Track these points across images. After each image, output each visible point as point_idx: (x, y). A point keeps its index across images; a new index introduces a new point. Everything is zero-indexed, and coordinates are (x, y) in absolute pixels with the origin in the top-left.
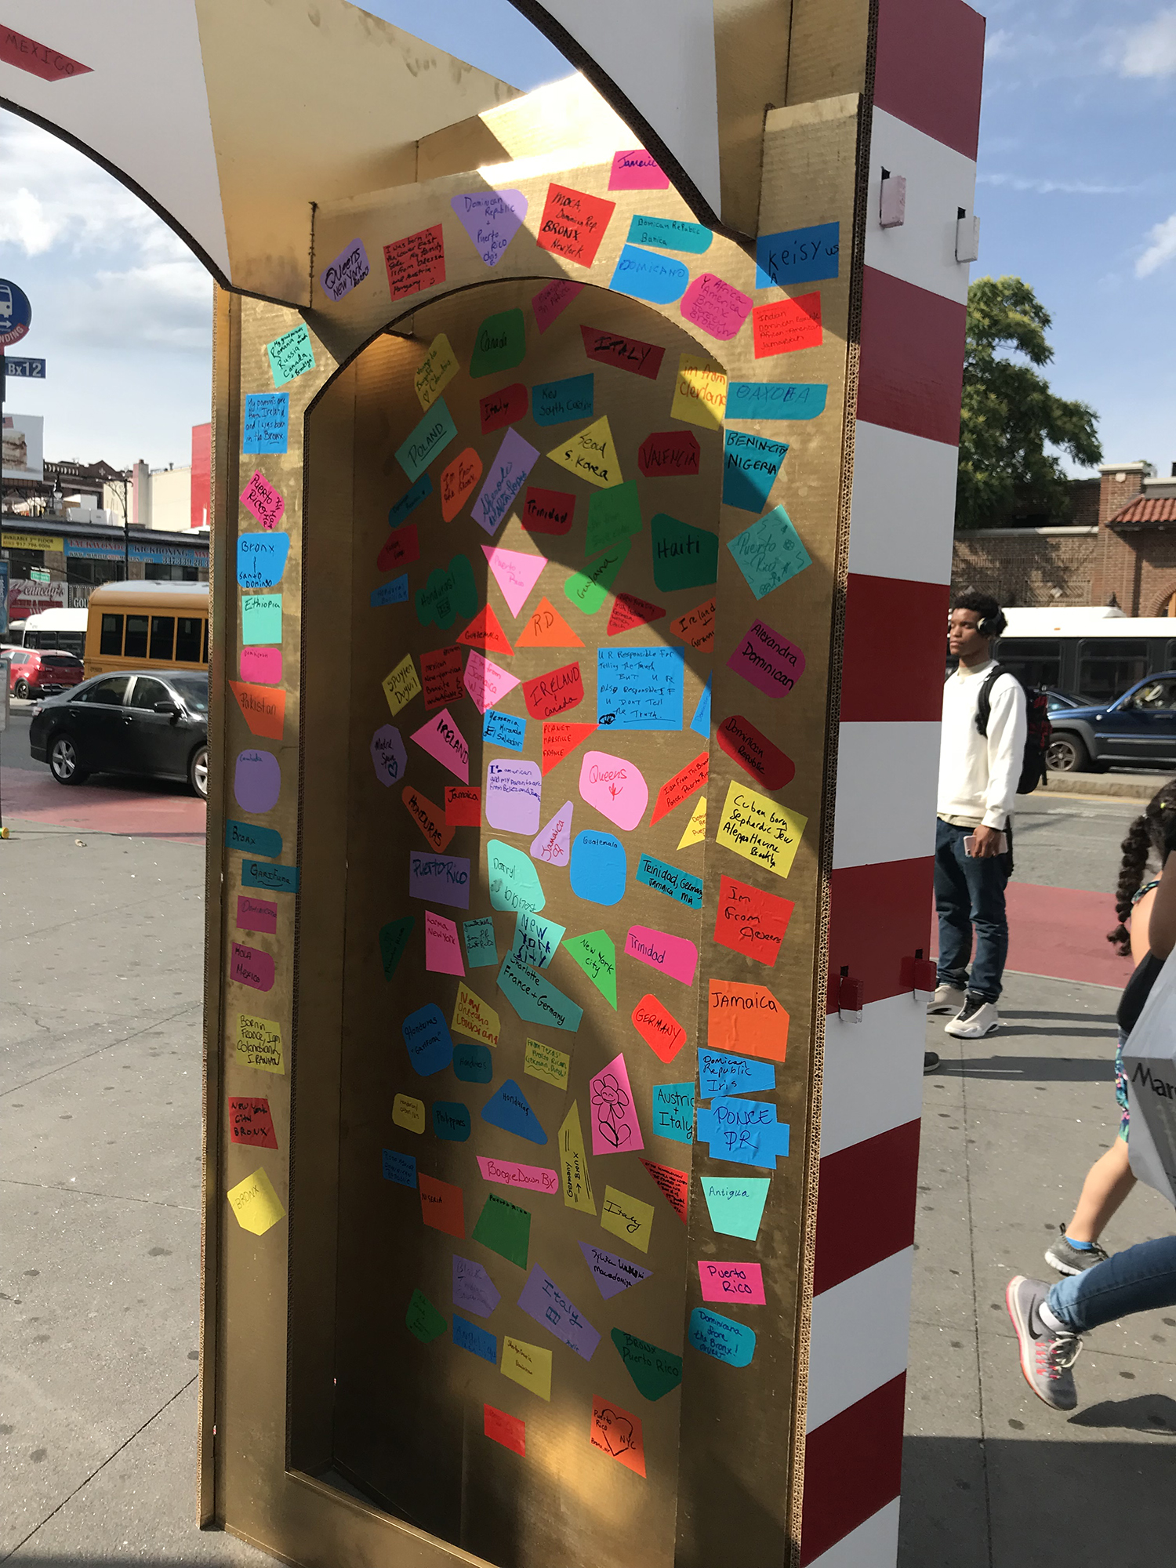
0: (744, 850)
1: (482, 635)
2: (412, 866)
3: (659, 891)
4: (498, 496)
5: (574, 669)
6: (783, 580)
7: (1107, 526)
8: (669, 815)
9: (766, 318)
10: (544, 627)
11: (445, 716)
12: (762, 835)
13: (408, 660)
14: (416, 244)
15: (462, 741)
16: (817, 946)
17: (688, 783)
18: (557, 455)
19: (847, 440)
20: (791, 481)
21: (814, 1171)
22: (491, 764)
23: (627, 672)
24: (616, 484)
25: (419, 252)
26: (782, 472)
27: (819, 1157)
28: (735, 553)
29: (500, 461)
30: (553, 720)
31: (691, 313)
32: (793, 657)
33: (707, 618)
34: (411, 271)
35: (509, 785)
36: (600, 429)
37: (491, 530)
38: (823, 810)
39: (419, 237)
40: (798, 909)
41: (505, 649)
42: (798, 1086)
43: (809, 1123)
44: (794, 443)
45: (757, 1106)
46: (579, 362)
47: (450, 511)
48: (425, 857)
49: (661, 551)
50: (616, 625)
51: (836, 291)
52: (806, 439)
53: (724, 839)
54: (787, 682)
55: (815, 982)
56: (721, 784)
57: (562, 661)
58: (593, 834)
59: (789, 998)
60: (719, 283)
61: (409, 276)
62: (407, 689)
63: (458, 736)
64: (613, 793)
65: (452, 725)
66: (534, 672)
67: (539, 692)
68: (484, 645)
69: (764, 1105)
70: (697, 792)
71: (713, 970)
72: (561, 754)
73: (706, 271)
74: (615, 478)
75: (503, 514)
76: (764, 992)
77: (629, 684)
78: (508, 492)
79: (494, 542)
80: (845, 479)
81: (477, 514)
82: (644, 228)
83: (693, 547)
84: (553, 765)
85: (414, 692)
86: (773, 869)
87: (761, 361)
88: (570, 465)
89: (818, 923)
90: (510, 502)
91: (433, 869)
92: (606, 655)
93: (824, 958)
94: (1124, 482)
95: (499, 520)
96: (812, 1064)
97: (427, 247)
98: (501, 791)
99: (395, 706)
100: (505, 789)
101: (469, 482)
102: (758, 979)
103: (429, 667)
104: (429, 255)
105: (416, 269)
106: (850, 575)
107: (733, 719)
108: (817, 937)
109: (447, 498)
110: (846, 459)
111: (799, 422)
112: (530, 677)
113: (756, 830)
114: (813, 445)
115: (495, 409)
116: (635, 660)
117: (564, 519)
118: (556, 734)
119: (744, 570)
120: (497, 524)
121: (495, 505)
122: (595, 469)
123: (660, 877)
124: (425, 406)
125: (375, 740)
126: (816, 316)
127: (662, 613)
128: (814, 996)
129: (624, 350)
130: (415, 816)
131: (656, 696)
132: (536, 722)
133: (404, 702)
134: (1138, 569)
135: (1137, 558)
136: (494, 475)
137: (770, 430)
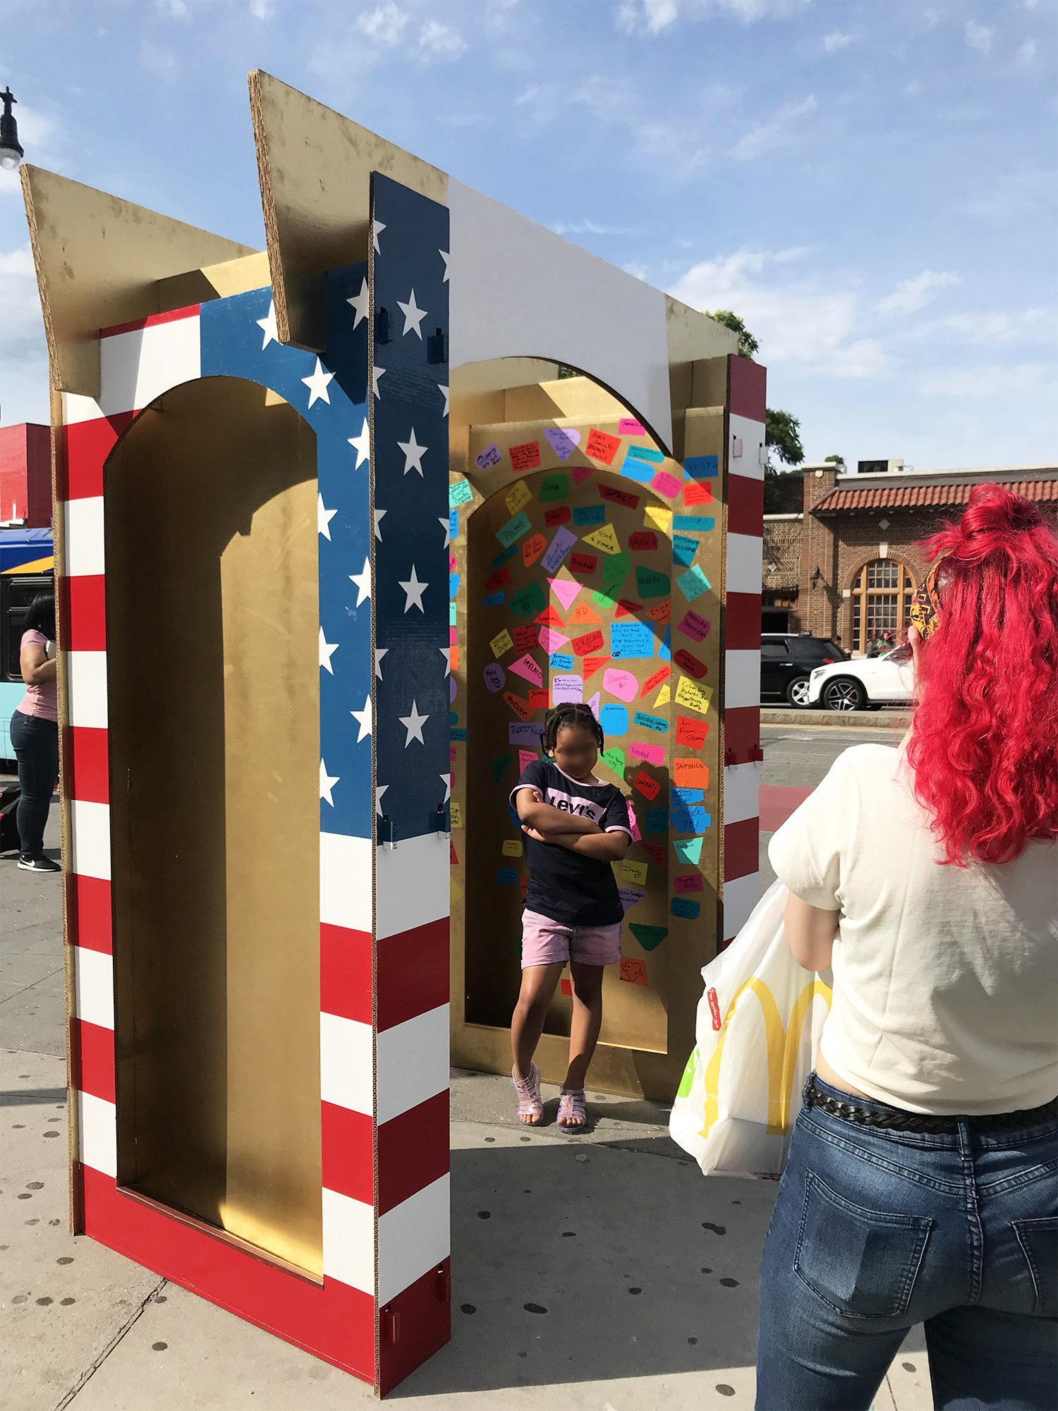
0: (687, 704)
1: (548, 619)
2: (510, 730)
3: (645, 727)
4: (556, 556)
5: (599, 633)
6: (700, 594)
7: (810, 513)
8: (649, 693)
9: (689, 490)
10: (582, 615)
11: (528, 657)
12: (694, 697)
13: (505, 632)
14: (526, 448)
15: (538, 668)
16: (719, 740)
17: (657, 679)
18: (587, 539)
19: (724, 540)
20: (701, 555)
21: (722, 831)
22: (555, 677)
23: (626, 633)
24: (617, 552)
25: (527, 453)
26: (697, 552)
27: (724, 824)
28: (679, 584)
29: (557, 539)
30: (588, 656)
31: (657, 487)
32: (706, 625)
33: (664, 609)
34: (524, 460)
35: (565, 687)
36: (609, 529)
37: (552, 572)
38: (720, 685)
39: (527, 446)
40: (711, 726)
41: (560, 624)
42: (713, 798)
43: (719, 811)
44: (702, 540)
45: (696, 808)
46: (598, 499)
47: (528, 562)
48: (518, 725)
49: (641, 581)
50: (618, 614)
51: (717, 482)
52: (707, 539)
53: (678, 700)
54: (703, 635)
55: (719, 754)
56: (677, 677)
57: (592, 629)
58: (610, 705)
59: (709, 762)
60: (668, 476)
61: (522, 463)
62: (505, 645)
63: (536, 665)
64: (621, 686)
65: (532, 661)
66: (578, 634)
67: (580, 644)
68: (549, 623)
69: (699, 807)
70: (662, 682)
71: (675, 755)
72: (593, 670)
73: (663, 470)
74: (617, 550)
75: (558, 564)
76: (698, 761)
77: (628, 638)
78: (561, 555)
79: (553, 577)
80: (724, 555)
81: (544, 563)
82: (634, 451)
83: (656, 580)
84: (589, 676)
85: (508, 647)
86: (700, 711)
87: (687, 507)
88: (594, 544)
89: (719, 731)
90: (561, 560)
91: (523, 730)
92: (615, 626)
93: (723, 744)
94: (821, 477)
95: (556, 567)
96: (719, 788)
97: (532, 451)
98: (561, 690)
99: (497, 654)
100: (563, 689)
101: (539, 549)
102: (695, 757)
103: (518, 635)
104: (532, 454)
105: (525, 459)
106: (728, 593)
107: (681, 650)
108: (719, 737)
109: (527, 556)
110: (724, 548)
111: (704, 532)
112: (575, 637)
113: (692, 696)
114: (710, 541)
115: (553, 517)
116: (629, 628)
117: (591, 567)
118: (590, 662)
119: (683, 590)
120: (555, 569)
121: (554, 560)
122: (607, 546)
123: (645, 721)
124: (513, 513)
125: (486, 670)
126: (709, 491)
127: (642, 608)
128: (719, 761)
129: (620, 496)
130: (512, 706)
131: (641, 643)
132: (579, 657)
133: (503, 651)
134: (836, 547)
135: (834, 538)
136: (553, 547)
137: (692, 535)
